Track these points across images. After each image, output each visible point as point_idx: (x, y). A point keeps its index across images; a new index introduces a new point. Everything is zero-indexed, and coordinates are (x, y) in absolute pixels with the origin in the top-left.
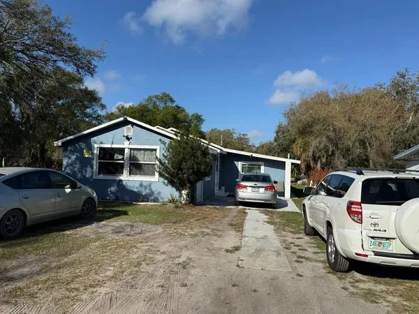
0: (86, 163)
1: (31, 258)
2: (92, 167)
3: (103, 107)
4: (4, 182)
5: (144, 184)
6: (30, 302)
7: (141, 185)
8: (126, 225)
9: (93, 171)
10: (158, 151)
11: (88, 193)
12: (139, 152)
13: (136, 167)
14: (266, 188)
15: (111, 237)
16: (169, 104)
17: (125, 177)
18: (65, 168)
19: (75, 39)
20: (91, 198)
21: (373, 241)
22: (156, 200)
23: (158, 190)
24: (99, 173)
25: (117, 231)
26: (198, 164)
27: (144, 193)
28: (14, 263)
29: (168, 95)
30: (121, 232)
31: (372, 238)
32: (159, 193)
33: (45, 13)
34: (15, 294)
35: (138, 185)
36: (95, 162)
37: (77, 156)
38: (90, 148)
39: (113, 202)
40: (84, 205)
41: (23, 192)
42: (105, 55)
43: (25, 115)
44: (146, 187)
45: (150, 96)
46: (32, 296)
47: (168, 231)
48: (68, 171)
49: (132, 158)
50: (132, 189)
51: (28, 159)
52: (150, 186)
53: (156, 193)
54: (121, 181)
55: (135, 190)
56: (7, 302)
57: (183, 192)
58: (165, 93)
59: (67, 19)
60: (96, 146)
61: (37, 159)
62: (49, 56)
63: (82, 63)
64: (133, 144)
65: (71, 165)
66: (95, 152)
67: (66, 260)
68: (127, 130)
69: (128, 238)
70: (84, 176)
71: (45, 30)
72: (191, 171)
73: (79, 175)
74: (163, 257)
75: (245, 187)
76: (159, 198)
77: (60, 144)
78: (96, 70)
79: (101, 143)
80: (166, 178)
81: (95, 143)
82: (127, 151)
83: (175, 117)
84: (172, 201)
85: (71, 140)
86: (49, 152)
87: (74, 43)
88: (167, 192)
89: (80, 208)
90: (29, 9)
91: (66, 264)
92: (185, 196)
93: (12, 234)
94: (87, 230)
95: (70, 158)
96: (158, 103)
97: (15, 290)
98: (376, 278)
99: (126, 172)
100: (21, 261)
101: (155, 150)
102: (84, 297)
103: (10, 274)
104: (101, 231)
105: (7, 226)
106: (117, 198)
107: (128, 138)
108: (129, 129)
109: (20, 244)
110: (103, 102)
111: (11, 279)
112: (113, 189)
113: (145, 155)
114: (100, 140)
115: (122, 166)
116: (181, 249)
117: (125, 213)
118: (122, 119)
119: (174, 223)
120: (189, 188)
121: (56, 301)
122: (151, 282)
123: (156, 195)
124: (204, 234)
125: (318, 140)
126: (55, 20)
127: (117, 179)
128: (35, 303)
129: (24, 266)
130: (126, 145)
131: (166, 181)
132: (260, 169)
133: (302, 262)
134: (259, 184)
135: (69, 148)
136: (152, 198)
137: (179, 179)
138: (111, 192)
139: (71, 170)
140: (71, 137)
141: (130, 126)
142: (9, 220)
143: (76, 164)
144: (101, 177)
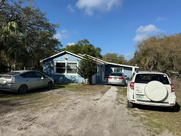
0: (51, 68)
1: (28, 100)
2: (54, 70)
3: (62, 46)
4: (20, 75)
5: (73, 76)
6: (24, 110)
7: (71, 77)
8: (62, 91)
9: (54, 72)
10: (78, 64)
11: (51, 80)
12: (70, 64)
13: (70, 70)
14: (120, 78)
15: (55, 94)
16: (87, 44)
17: (66, 74)
18: (44, 71)
19: (48, 20)
20: (51, 81)
21: (137, 96)
22: (77, 83)
23: (78, 79)
24: (56, 72)
25: (58, 93)
26: (91, 69)
27: (72, 80)
28: (22, 101)
29: (87, 40)
30: (59, 93)
31: (137, 95)
32: (78, 80)
33: (37, 11)
34: (21, 108)
35: (70, 77)
36: (55, 68)
37: (48, 66)
38: (53, 63)
39: (61, 83)
40: (48, 84)
41: (26, 79)
42: (60, 26)
43: (31, 51)
44: (73, 78)
45: (79, 41)
46: (25, 109)
47: (76, 93)
48: (45, 71)
49: (68, 67)
50: (68, 78)
51: (33, 67)
52: (74, 77)
53: (77, 80)
54: (64, 75)
55: (69, 79)
56: (18, 110)
57: (86, 79)
58: (85, 39)
59: (45, 13)
60: (55, 62)
61: (37, 67)
62: (39, 27)
63: (51, 29)
64: (68, 61)
65: (46, 69)
66: (55, 64)
67: (38, 100)
68: (66, 56)
69: (61, 95)
70: (51, 73)
71: (37, 17)
72: (88, 71)
73: (49, 73)
74: (70, 101)
75: (111, 78)
76: (78, 82)
77: (42, 61)
78: (56, 32)
79: (57, 61)
80: (80, 74)
81: (55, 61)
82: (66, 64)
83: (89, 49)
84: (83, 83)
85: (46, 60)
86: (41, 64)
87: (48, 21)
88: (81, 80)
89: (47, 85)
90: (31, 11)
91: (38, 102)
92: (87, 81)
93: (23, 93)
94: (48, 93)
95: (46, 67)
96: (82, 44)
97: (21, 107)
98: (141, 110)
99: (66, 72)
100: (24, 100)
101: (76, 63)
102: (40, 110)
103: (20, 104)
104: (53, 92)
105: (21, 90)
106: (63, 82)
107: (66, 59)
108: (67, 55)
109: (25, 96)
110: (62, 44)
111: (21, 105)
112: (61, 78)
113: (73, 65)
114: (57, 60)
115: (64, 69)
116: (78, 99)
117: (64, 87)
118: (64, 52)
119: (81, 91)
120: (89, 78)
121: (32, 110)
122: (62, 107)
123: (77, 81)
124: (89, 95)
125: (150, 58)
126: (41, 14)
127: (63, 74)
128: (26, 111)
129: (25, 102)
130: (66, 62)
131: (80, 76)
132: (122, 71)
133: (119, 104)
134: (117, 77)
135: (45, 63)
136: (76, 82)
137: (84, 74)
138: (61, 80)
139: (46, 71)
140: (46, 59)
141: (67, 54)
142: (22, 88)
143: (48, 69)
144: (57, 74)
